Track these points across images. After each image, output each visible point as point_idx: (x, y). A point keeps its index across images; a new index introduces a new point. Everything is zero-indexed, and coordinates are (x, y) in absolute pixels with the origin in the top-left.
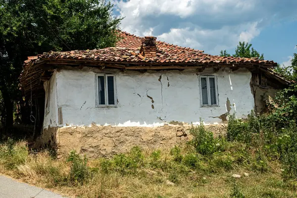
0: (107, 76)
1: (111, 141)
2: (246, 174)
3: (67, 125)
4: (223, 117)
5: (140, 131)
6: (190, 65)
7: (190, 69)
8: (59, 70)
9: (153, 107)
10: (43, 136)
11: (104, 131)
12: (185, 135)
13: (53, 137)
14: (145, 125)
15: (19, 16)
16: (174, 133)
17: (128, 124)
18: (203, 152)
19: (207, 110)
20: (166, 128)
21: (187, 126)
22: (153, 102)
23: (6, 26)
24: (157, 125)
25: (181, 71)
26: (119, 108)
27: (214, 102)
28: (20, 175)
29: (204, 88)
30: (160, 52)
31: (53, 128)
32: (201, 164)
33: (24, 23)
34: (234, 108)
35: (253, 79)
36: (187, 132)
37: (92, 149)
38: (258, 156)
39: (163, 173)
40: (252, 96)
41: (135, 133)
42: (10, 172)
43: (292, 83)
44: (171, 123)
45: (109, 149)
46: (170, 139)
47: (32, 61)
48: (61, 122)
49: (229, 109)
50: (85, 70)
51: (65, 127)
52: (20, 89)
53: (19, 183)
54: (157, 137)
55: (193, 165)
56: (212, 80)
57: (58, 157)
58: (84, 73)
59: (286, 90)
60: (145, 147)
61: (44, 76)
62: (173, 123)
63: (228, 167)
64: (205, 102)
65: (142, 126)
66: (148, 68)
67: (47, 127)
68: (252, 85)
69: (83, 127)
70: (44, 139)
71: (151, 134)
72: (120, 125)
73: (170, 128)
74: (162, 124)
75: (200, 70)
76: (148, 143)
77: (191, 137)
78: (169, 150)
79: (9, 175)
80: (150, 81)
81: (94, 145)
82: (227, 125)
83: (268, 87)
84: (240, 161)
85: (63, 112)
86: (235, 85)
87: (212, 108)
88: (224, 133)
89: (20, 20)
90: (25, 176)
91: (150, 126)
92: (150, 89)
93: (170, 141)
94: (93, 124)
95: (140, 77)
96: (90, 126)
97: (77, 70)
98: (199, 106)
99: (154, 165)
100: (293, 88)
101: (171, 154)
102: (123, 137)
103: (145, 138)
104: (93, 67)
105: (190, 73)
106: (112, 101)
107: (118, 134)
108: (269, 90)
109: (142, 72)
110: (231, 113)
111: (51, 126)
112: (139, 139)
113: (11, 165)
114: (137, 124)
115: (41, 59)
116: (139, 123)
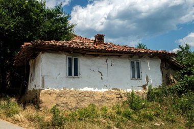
0: (74, 57)
1: (75, 100)
2: (163, 124)
3: (47, 88)
4: (144, 87)
5: (94, 94)
6: (126, 53)
7: (125, 55)
8: (43, 53)
9: (102, 79)
10: (27, 95)
11: (71, 93)
12: (121, 97)
13: (36, 96)
14: (97, 90)
15: (15, 18)
16: (115, 96)
17: (86, 89)
18: (134, 109)
19: (135, 82)
20: (109, 92)
21: (122, 91)
22: (102, 75)
23: (6, 24)
24: (104, 90)
25: (119, 56)
26: (80, 79)
27: (139, 77)
28: (16, 121)
29: (133, 68)
30: (106, 44)
31: (37, 90)
32: (134, 116)
33: (18, 23)
34: (151, 81)
35: (162, 63)
36: (123, 95)
37: (63, 105)
38: (168, 112)
39: (111, 122)
40: (161, 74)
41: (90, 95)
42: (9, 119)
43: (184, 67)
44: (113, 89)
45: (74, 105)
46: (112, 99)
47: (27, 45)
48: (43, 86)
49: (148, 81)
50: (60, 54)
51: (46, 89)
52: (14, 64)
53: (16, 126)
54: (104, 98)
55: (129, 117)
56: (138, 63)
57: (41, 109)
58: (59, 55)
59: (182, 71)
60: (97, 104)
61: (31, 57)
62: (114, 89)
63: (151, 119)
64: (133, 77)
65: (94, 90)
66: (99, 53)
67: (32, 90)
68: (161, 67)
69: (57, 90)
70: (28, 97)
71: (100, 96)
72: (81, 90)
73: (112, 92)
74: (107, 90)
75: (131, 57)
76: (98, 101)
77: (125, 99)
78: (112, 106)
79: (9, 121)
80: (100, 62)
81: (64, 102)
82: (147, 91)
83: (170, 69)
84: (157, 115)
85: (45, 80)
86: (151, 66)
87: (137, 81)
88: (145, 96)
89: (15, 21)
90: (20, 122)
91: (100, 91)
92: (100, 67)
93: (112, 101)
94: (64, 88)
95: (94, 59)
96: (62, 90)
97: (55, 53)
98: (130, 79)
99: (105, 117)
100: (186, 70)
101: (113, 109)
102: (83, 97)
103: (97, 98)
104: (65, 51)
105: (125, 58)
106: (76, 74)
107: (80, 95)
108: (171, 71)
109: (96, 56)
110: (149, 84)
111: (35, 89)
112: (93, 99)
113: (9, 114)
114: (92, 89)
115: (33, 44)
116: (93, 88)
